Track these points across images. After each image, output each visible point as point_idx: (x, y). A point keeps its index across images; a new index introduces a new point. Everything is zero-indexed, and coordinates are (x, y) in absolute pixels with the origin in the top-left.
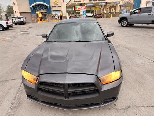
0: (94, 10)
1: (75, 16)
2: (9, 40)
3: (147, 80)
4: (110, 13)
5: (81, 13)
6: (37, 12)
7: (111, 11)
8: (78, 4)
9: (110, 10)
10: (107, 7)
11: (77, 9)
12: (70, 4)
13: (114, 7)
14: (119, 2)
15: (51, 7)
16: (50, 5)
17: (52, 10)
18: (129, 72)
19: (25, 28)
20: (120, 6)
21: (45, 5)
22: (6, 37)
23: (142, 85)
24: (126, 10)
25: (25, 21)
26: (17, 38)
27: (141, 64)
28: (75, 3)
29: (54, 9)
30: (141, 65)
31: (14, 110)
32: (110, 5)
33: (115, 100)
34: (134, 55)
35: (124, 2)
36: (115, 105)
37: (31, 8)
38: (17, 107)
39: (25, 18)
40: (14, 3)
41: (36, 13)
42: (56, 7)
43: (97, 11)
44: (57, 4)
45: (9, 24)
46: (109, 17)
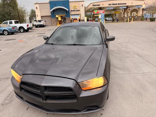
0: (113, 14)
1: (93, 19)
2: (25, 41)
3: (149, 91)
4: (131, 17)
5: (100, 16)
6: (57, 16)
7: (133, 15)
8: (97, 7)
9: (131, 14)
10: (128, 11)
11: (96, 12)
12: (89, 8)
13: (136, 11)
14: (141, 6)
15: (70, 11)
16: (69, 9)
17: (70, 14)
18: (130, 81)
19: (43, 31)
20: (143, 10)
21: (65, 9)
22: (24, 38)
23: (140, 97)
24: (149, 14)
25: (44, 24)
26: (32, 39)
27: (148, 73)
28: (94, 7)
29: (72, 13)
30: (147, 75)
31: (4, 106)
32: (131, 9)
33: (98, 108)
34: (143, 62)
35: (147, 5)
36: (102, 114)
37: (51, 12)
38: (8, 103)
39: (45, 21)
40: (36, 7)
41: (55, 17)
42: (75, 11)
43: (117, 15)
44: (76, 8)
45: (29, 26)
46: (129, 21)
